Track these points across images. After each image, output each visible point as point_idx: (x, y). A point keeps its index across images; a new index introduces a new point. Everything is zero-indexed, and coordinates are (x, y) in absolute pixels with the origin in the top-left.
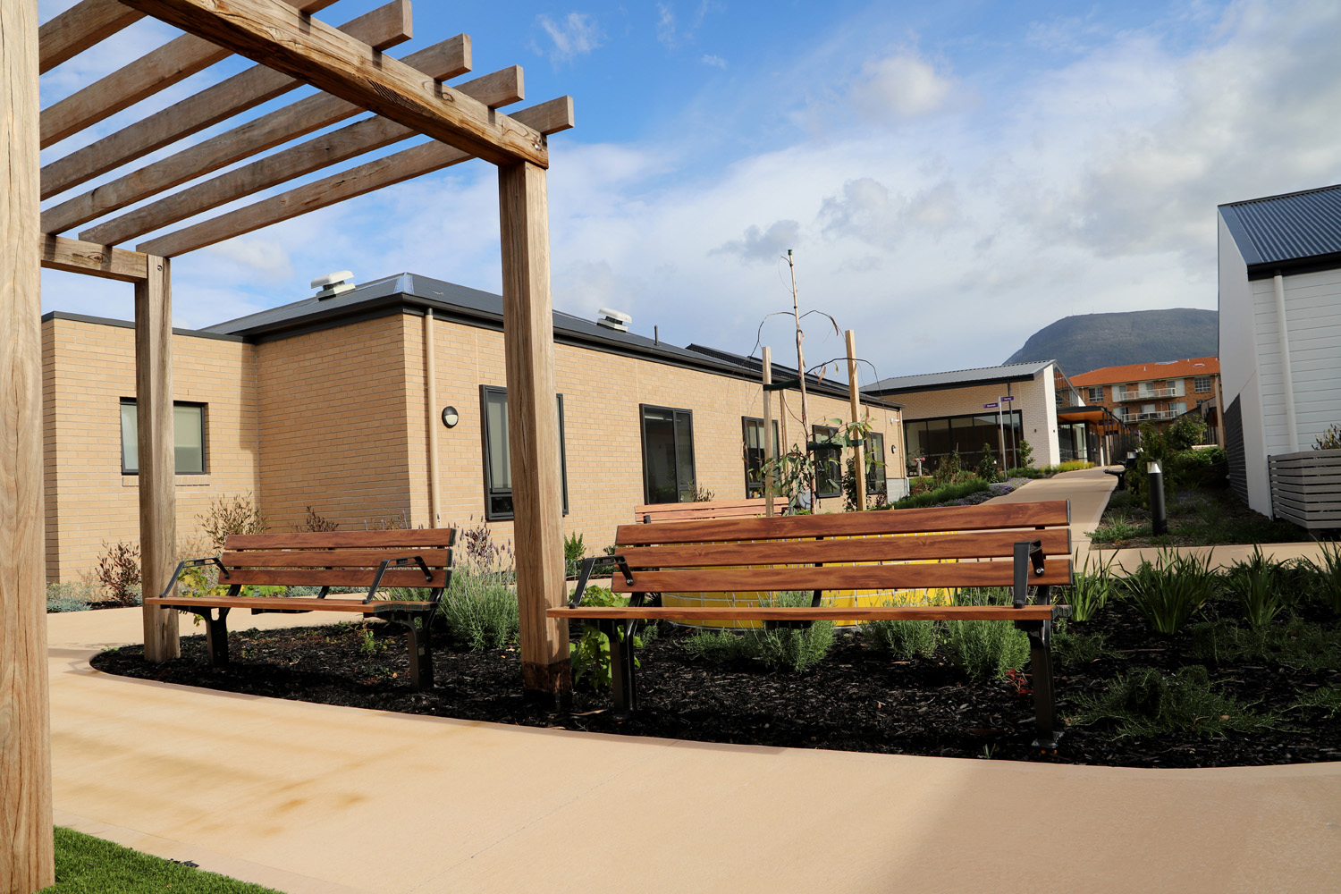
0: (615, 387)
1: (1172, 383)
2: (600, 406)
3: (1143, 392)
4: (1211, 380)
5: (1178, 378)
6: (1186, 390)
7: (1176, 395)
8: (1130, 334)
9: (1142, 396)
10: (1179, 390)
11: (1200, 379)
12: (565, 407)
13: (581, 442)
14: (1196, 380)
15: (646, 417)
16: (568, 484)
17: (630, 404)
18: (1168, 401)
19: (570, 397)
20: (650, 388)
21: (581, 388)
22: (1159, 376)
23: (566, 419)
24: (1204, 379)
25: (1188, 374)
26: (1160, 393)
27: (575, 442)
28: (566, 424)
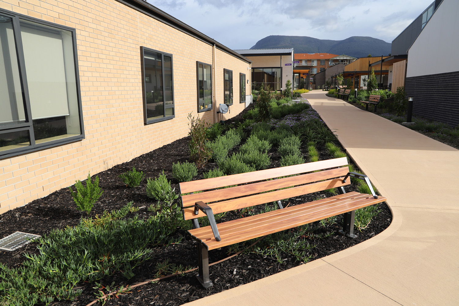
0: (123, 30)
1: (313, 61)
2: (111, 44)
3: (304, 64)
4: (325, 61)
5: (315, 60)
6: (317, 64)
7: (314, 65)
8: (290, 43)
9: (303, 65)
10: (315, 64)
11: (322, 61)
12: (78, 42)
13: (95, 74)
14: (321, 61)
15: (145, 57)
16: (83, 112)
17: (134, 46)
18: (311, 67)
19: (83, 33)
20: (147, 35)
21: (94, 26)
22: (309, 58)
23: (79, 53)
24: (323, 61)
25: (318, 58)
26: (309, 64)
27: (89, 74)
28: (80, 58)
